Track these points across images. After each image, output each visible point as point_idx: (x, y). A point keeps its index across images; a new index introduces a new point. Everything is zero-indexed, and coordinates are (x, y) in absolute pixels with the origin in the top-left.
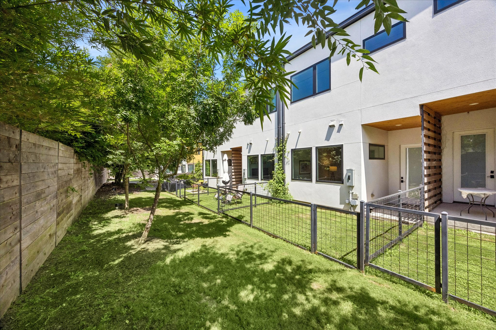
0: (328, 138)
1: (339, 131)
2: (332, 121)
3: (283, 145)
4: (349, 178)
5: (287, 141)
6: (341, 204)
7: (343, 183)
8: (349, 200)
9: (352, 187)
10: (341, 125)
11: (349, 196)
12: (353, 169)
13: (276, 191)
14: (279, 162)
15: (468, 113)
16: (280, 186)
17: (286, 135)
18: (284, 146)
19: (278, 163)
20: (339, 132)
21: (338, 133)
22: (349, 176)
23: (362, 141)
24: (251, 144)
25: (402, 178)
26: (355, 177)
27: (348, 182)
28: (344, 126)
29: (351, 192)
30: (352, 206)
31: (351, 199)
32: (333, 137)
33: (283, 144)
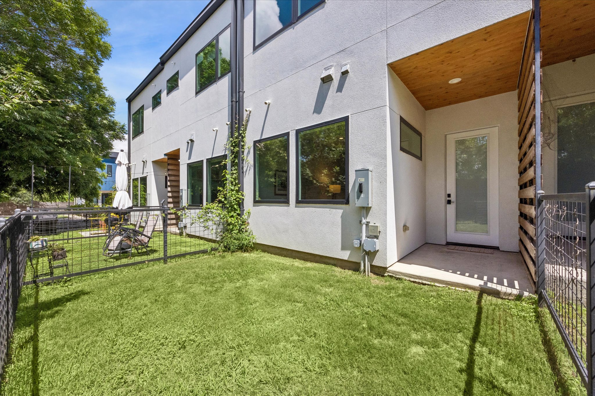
0: (318, 109)
1: (340, 89)
2: (326, 69)
3: (240, 135)
4: (360, 191)
5: (247, 125)
6: (343, 248)
7: (347, 203)
8: (360, 239)
9: (367, 209)
10: (345, 73)
11: (361, 232)
12: (370, 168)
13: (227, 228)
14: (233, 168)
15: (574, 61)
16: (232, 216)
17: (245, 114)
18: (242, 137)
19: (232, 170)
20: (341, 92)
21: (339, 93)
22: (361, 185)
23: (388, 104)
24: (192, 141)
25: (449, 196)
26: (373, 186)
27: (358, 198)
28: (350, 74)
29: (364, 221)
30: (368, 253)
31: (364, 238)
32: (328, 102)
33: (239, 132)
